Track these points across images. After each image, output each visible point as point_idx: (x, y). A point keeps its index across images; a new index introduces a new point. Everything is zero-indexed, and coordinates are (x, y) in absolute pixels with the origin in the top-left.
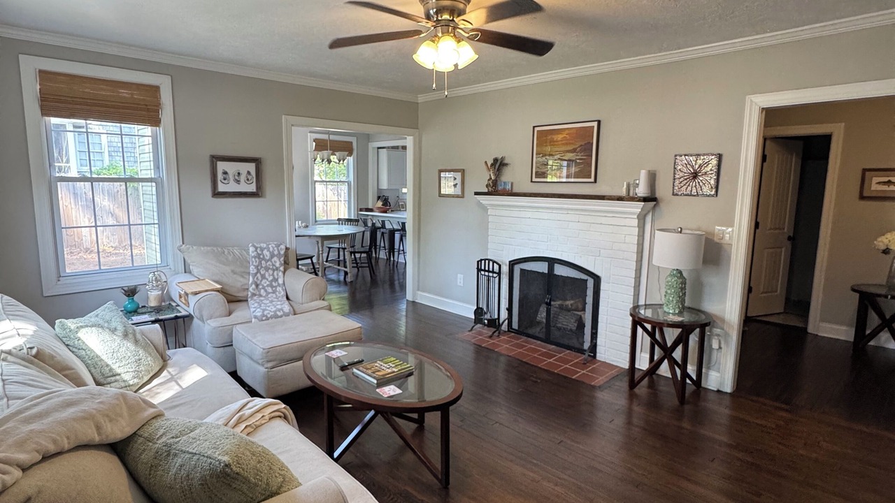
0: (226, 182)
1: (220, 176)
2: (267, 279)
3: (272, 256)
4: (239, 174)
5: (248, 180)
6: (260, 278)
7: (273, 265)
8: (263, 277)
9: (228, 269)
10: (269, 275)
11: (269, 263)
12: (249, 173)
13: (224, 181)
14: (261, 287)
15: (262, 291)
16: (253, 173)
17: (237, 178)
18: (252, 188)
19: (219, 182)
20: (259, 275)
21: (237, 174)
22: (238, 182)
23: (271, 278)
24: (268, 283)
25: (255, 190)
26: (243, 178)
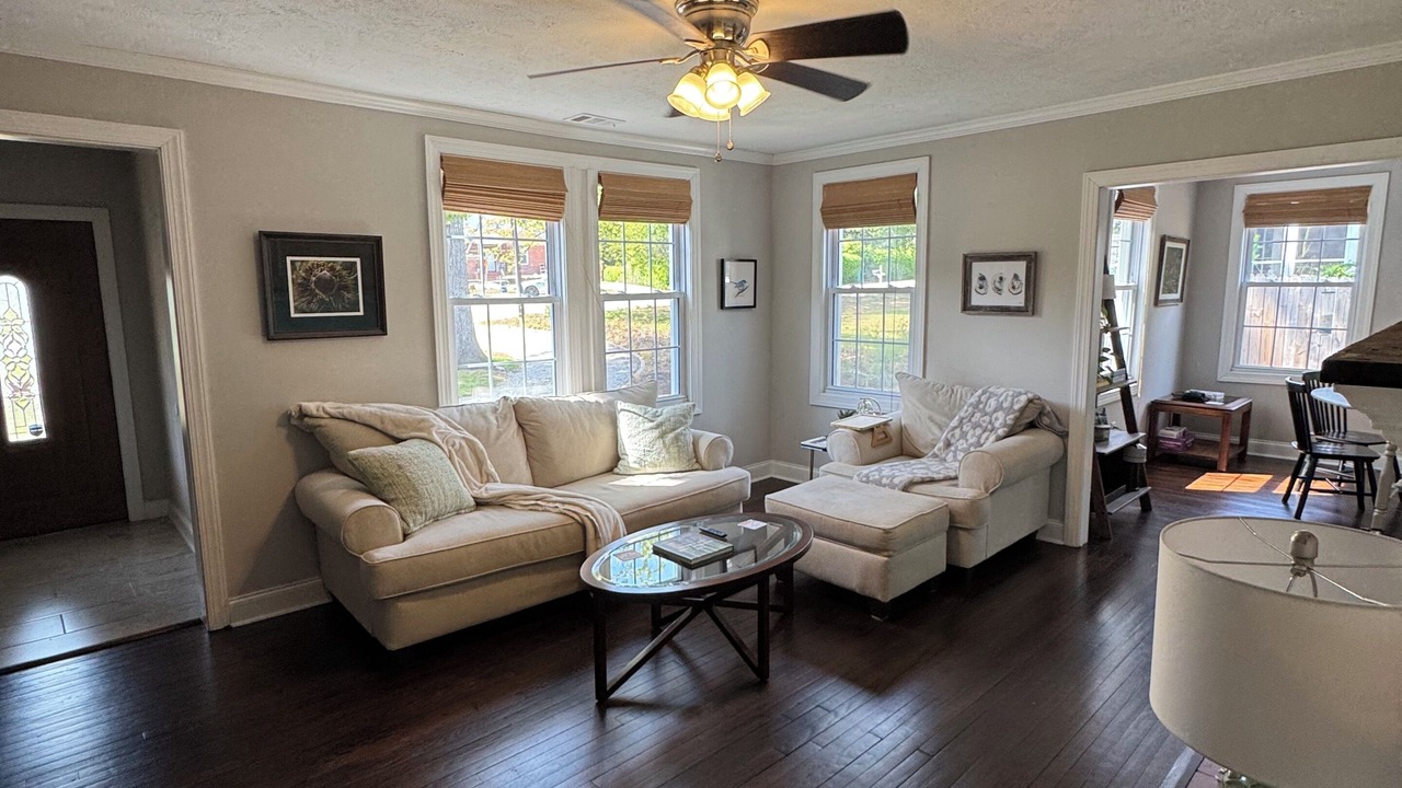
0: (982, 291)
1: (975, 282)
2: (967, 440)
3: (999, 408)
4: (1001, 279)
5: (1014, 288)
6: (957, 436)
7: (990, 422)
8: (964, 435)
9: (925, 413)
10: (973, 435)
11: (987, 418)
12: (1016, 277)
13: (979, 290)
14: (953, 448)
15: (951, 454)
16: (1022, 277)
17: (998, 285)
18: (1019, 301)
19: (973, 292)
20: (958, 431)
21: (998, 279)
22: (999, 291)
23: (973, 440)
24: (965, 446)
25: (1023, 305)
26: (1006, 286)
